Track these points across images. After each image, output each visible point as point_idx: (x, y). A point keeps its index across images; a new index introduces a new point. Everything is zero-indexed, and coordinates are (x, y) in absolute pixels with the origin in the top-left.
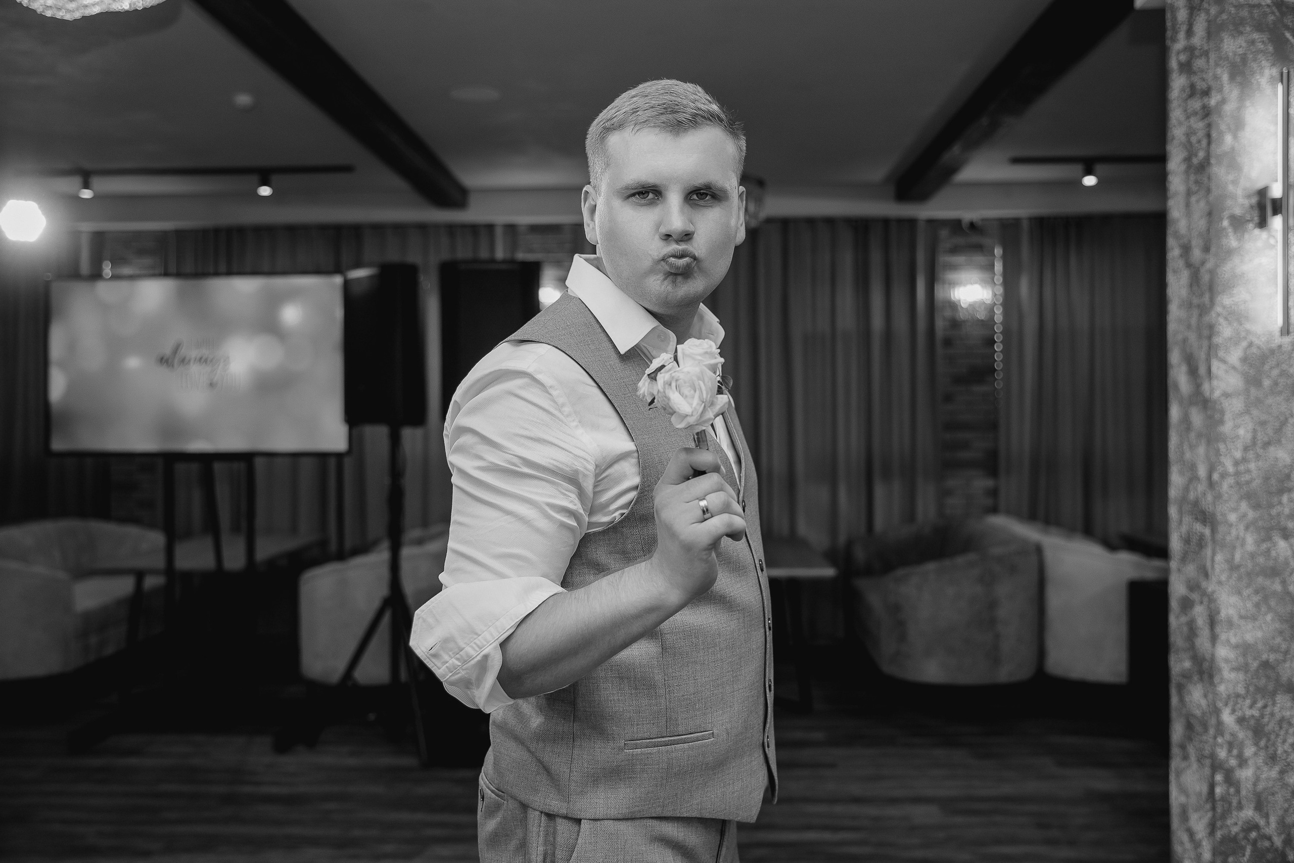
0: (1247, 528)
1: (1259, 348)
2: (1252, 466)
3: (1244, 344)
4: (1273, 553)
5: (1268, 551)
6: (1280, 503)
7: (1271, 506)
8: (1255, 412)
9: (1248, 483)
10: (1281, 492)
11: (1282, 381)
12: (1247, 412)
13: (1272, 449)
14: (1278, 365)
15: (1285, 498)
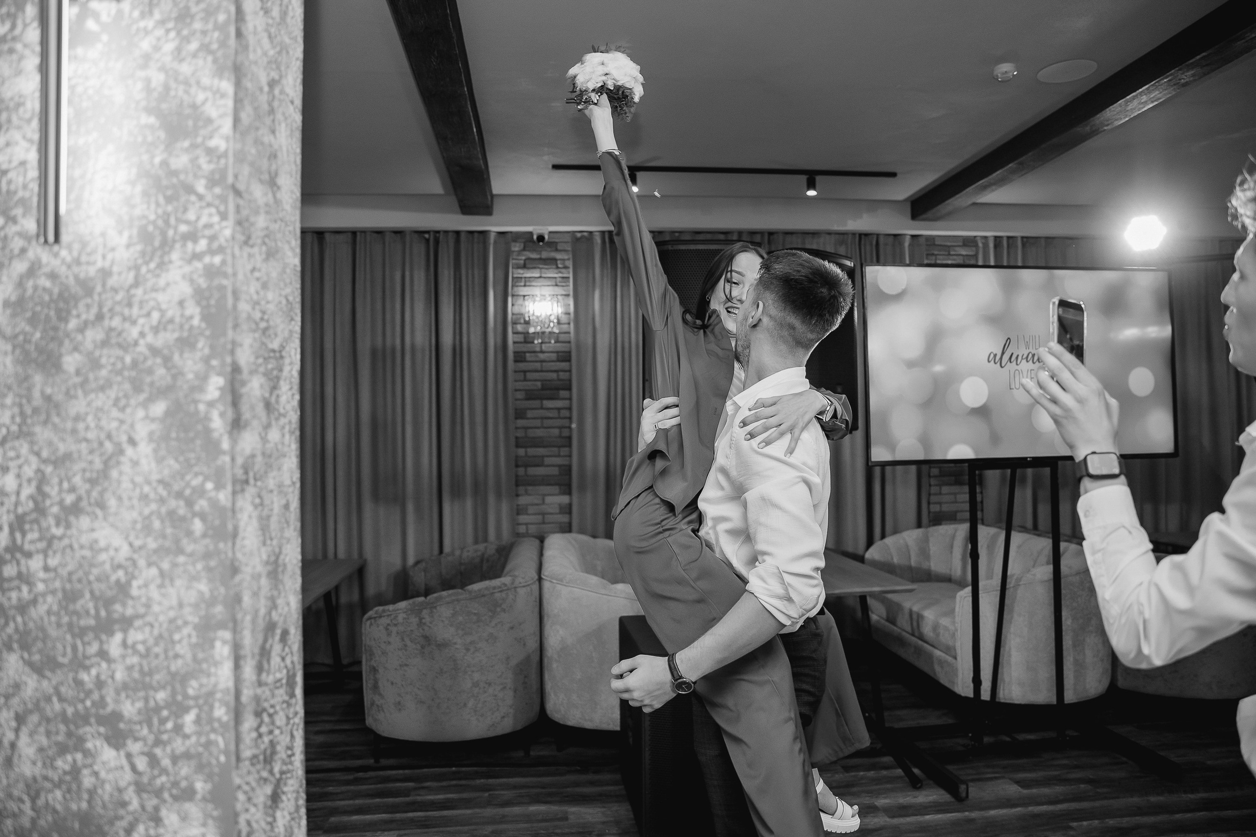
0: (20, 719)
1: (53, 276)
2: (35, 564)
3: (20, 267)
4: (88, 781)
5: (75, 772)
6: (103, 654)
7: (80, 663)
8: (43, 434)
9: (22, 608)
10: (105, 627)
11: (107, 357)
12: (24, 433)
13: (84, 522)
14: (100, 317)
15: (114, 646)
